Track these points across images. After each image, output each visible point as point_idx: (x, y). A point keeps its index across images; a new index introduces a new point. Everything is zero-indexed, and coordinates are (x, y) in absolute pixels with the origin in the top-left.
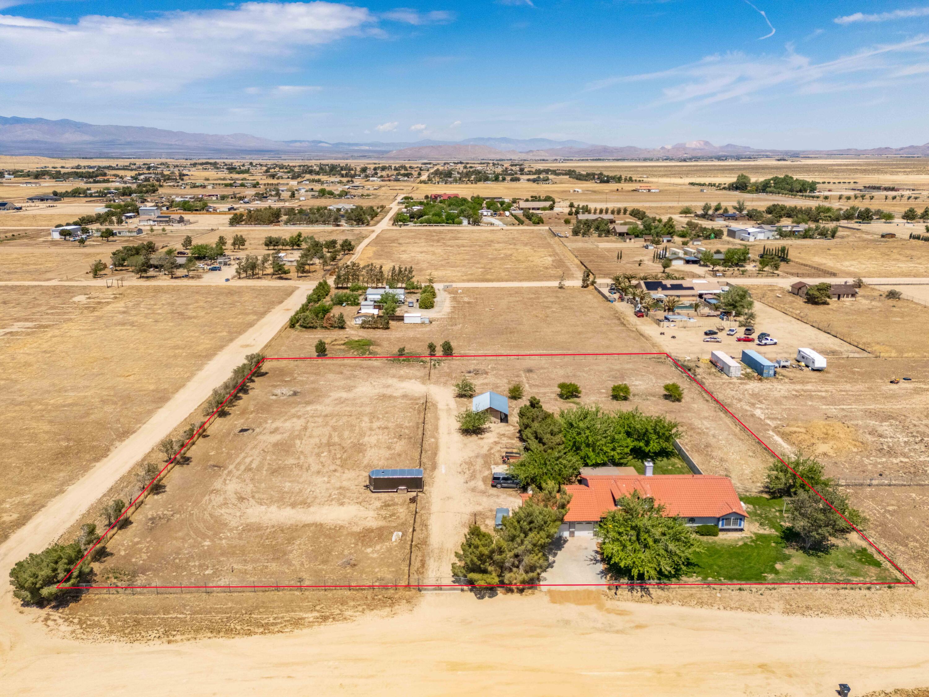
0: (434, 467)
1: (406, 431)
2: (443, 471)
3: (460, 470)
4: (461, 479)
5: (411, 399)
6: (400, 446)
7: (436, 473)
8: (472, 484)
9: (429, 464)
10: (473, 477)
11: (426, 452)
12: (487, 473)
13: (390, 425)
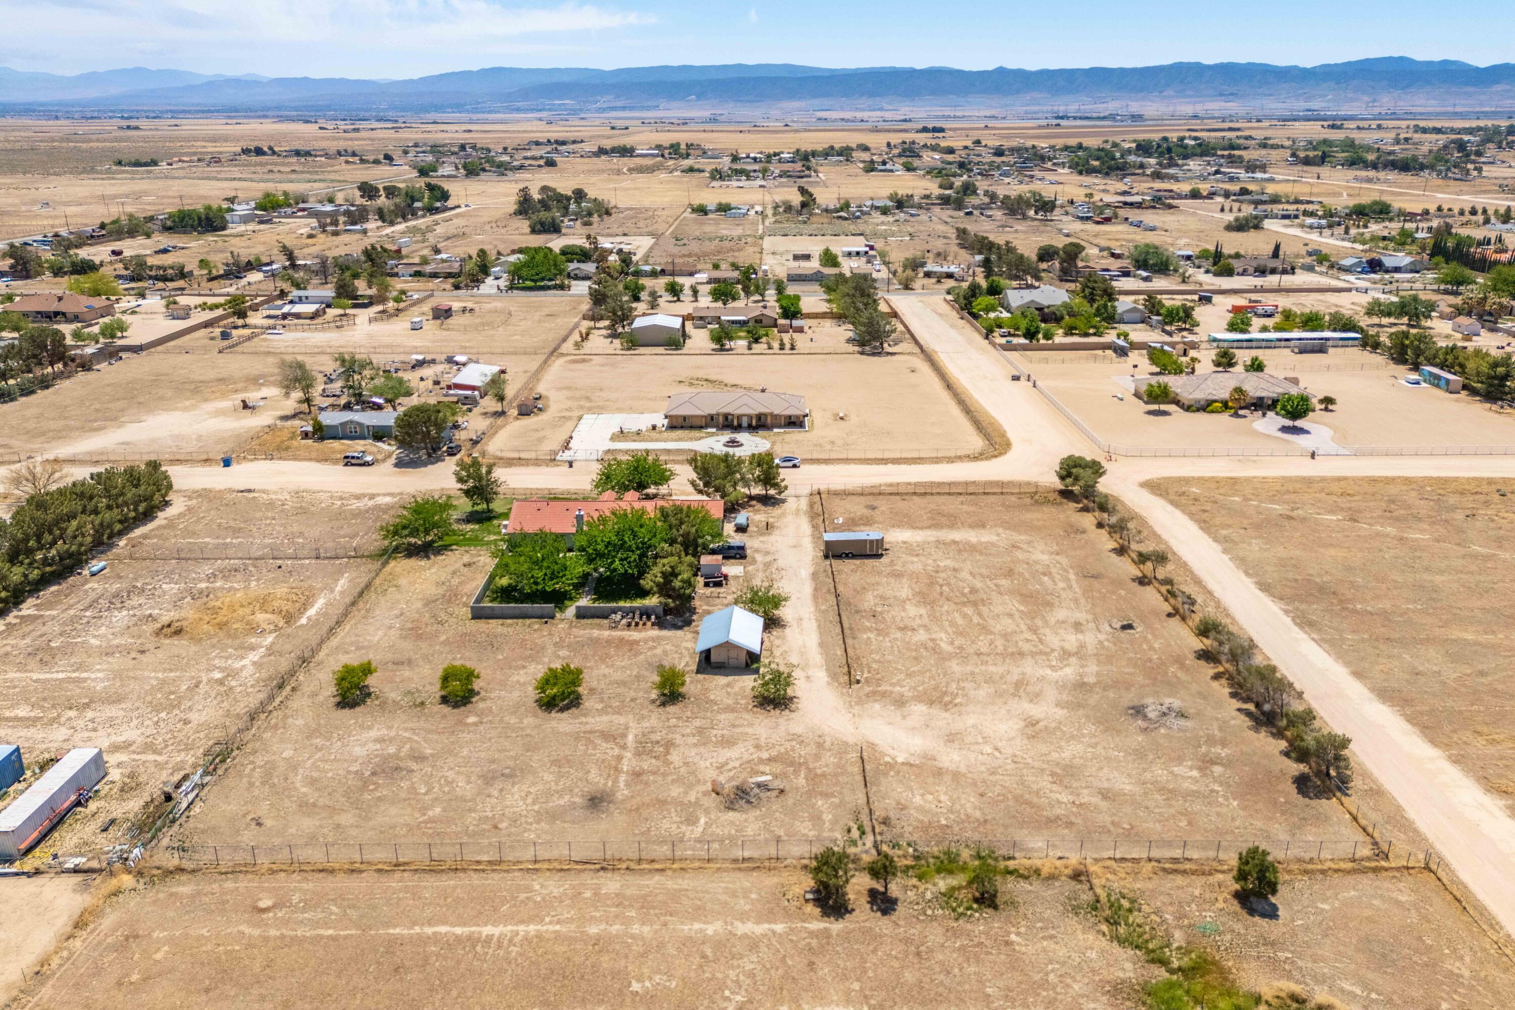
0: (815, 576)
1: (868, 624)
2: (803, 571)
3: (783, 573)
4: (781, 563)
5: (884, 694)
6: (869, 601)
7: (812, 570)
8: (768, 559)
9: (822, 577)
10: (767, 565)
11: (829, 591)
12: (750, 568)
13: (899, 635)
